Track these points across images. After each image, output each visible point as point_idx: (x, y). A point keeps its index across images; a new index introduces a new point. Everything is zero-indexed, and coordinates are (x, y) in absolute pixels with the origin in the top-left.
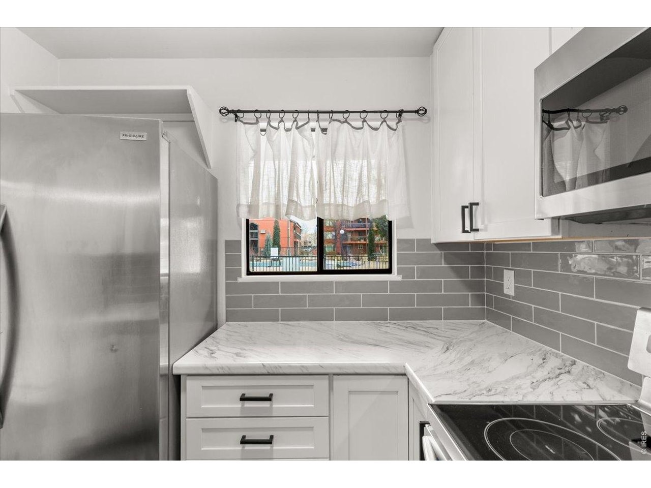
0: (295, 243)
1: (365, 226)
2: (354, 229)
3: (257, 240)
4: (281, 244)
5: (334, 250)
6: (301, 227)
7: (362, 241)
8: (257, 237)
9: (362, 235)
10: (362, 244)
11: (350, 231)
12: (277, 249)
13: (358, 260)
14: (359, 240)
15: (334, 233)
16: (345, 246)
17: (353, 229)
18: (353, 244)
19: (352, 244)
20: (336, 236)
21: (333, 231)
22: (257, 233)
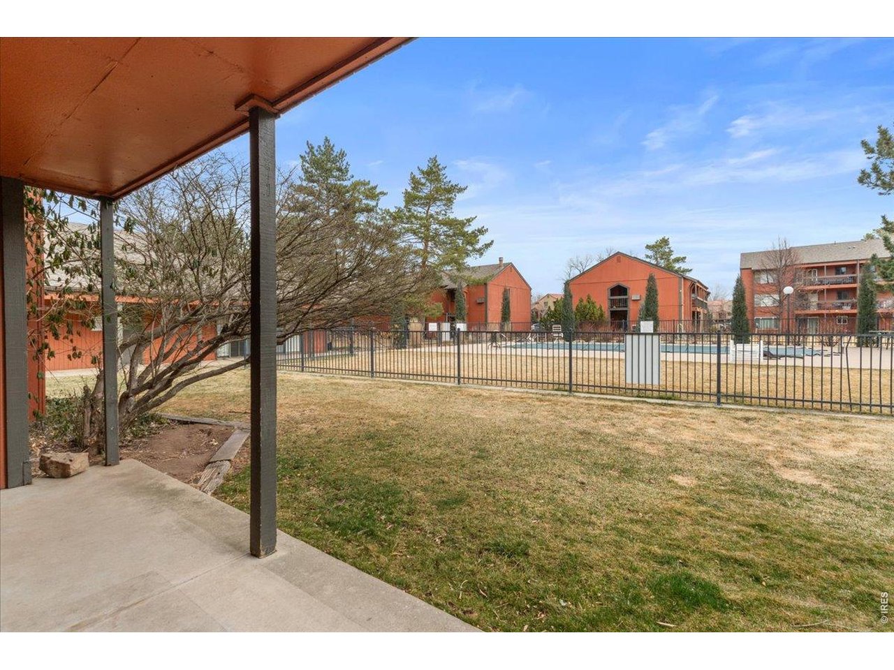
0: (695, 315)
1: (854, 280)
2: (825, 287)
3: (626, 311)
4: (660, 314)
5: (776, 326)
6: (707, 288)
7: (847, 309)
8: (626, 307)
9: (845, 298)
10: (846, 314)
11: (815, 291)
12: (651, 323)
13: (831, 344)
14: (840, 307)
15: (777, 297)
16: (802, 320)
17: (821, 287)
18: (823, 314)
19: (821, 315)
20: (780, 302)
21: (774, 292)
22: (625, 301)
